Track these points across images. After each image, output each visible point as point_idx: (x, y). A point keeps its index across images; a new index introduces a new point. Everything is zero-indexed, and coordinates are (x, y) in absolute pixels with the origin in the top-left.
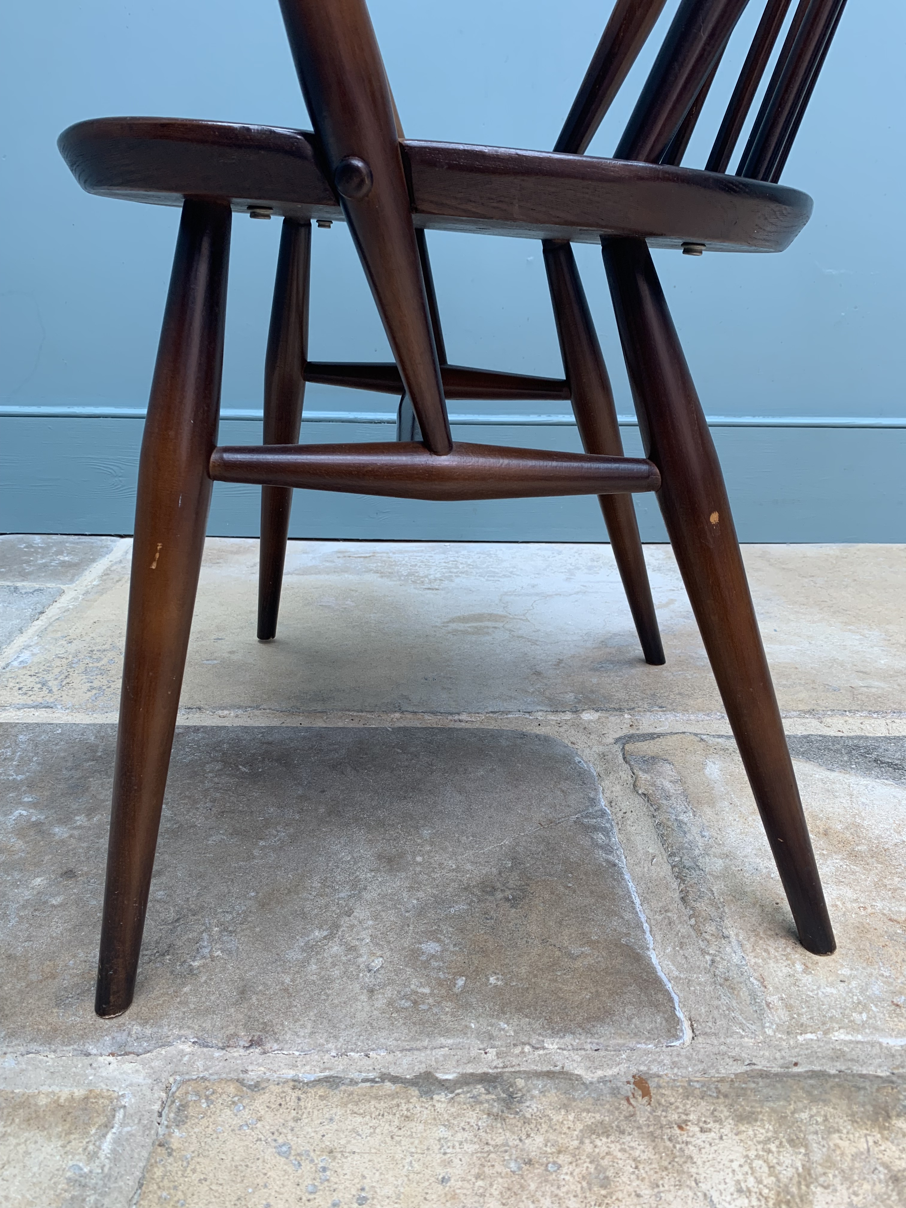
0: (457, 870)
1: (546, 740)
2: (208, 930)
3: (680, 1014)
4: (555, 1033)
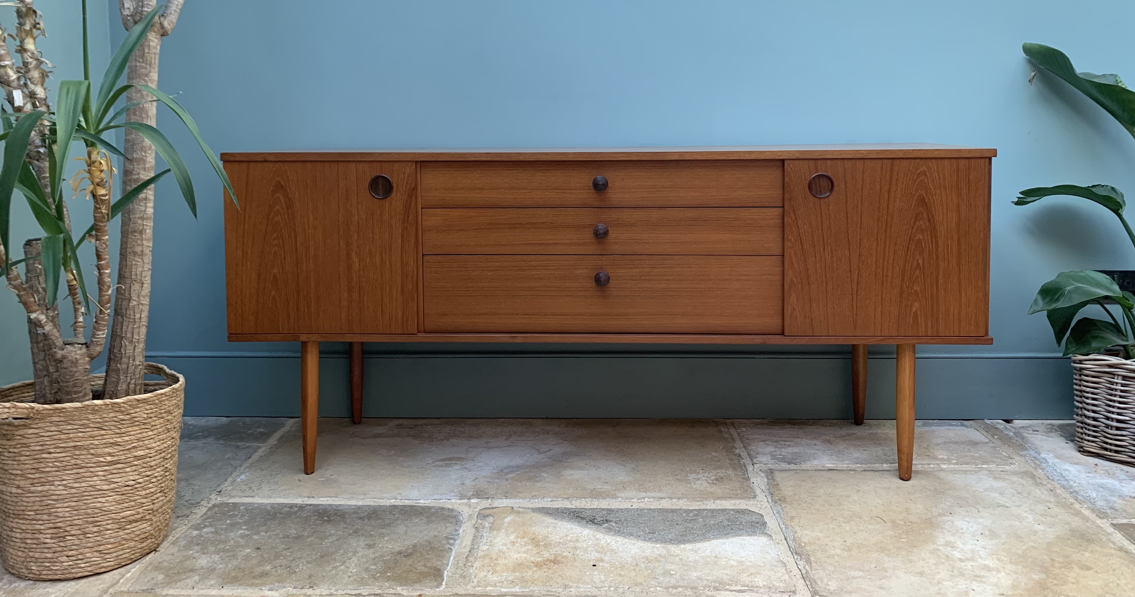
0: (392, 548)
1: (452, 510)
2: (303, 563)
3: (444, 583)
4: (401, 585)
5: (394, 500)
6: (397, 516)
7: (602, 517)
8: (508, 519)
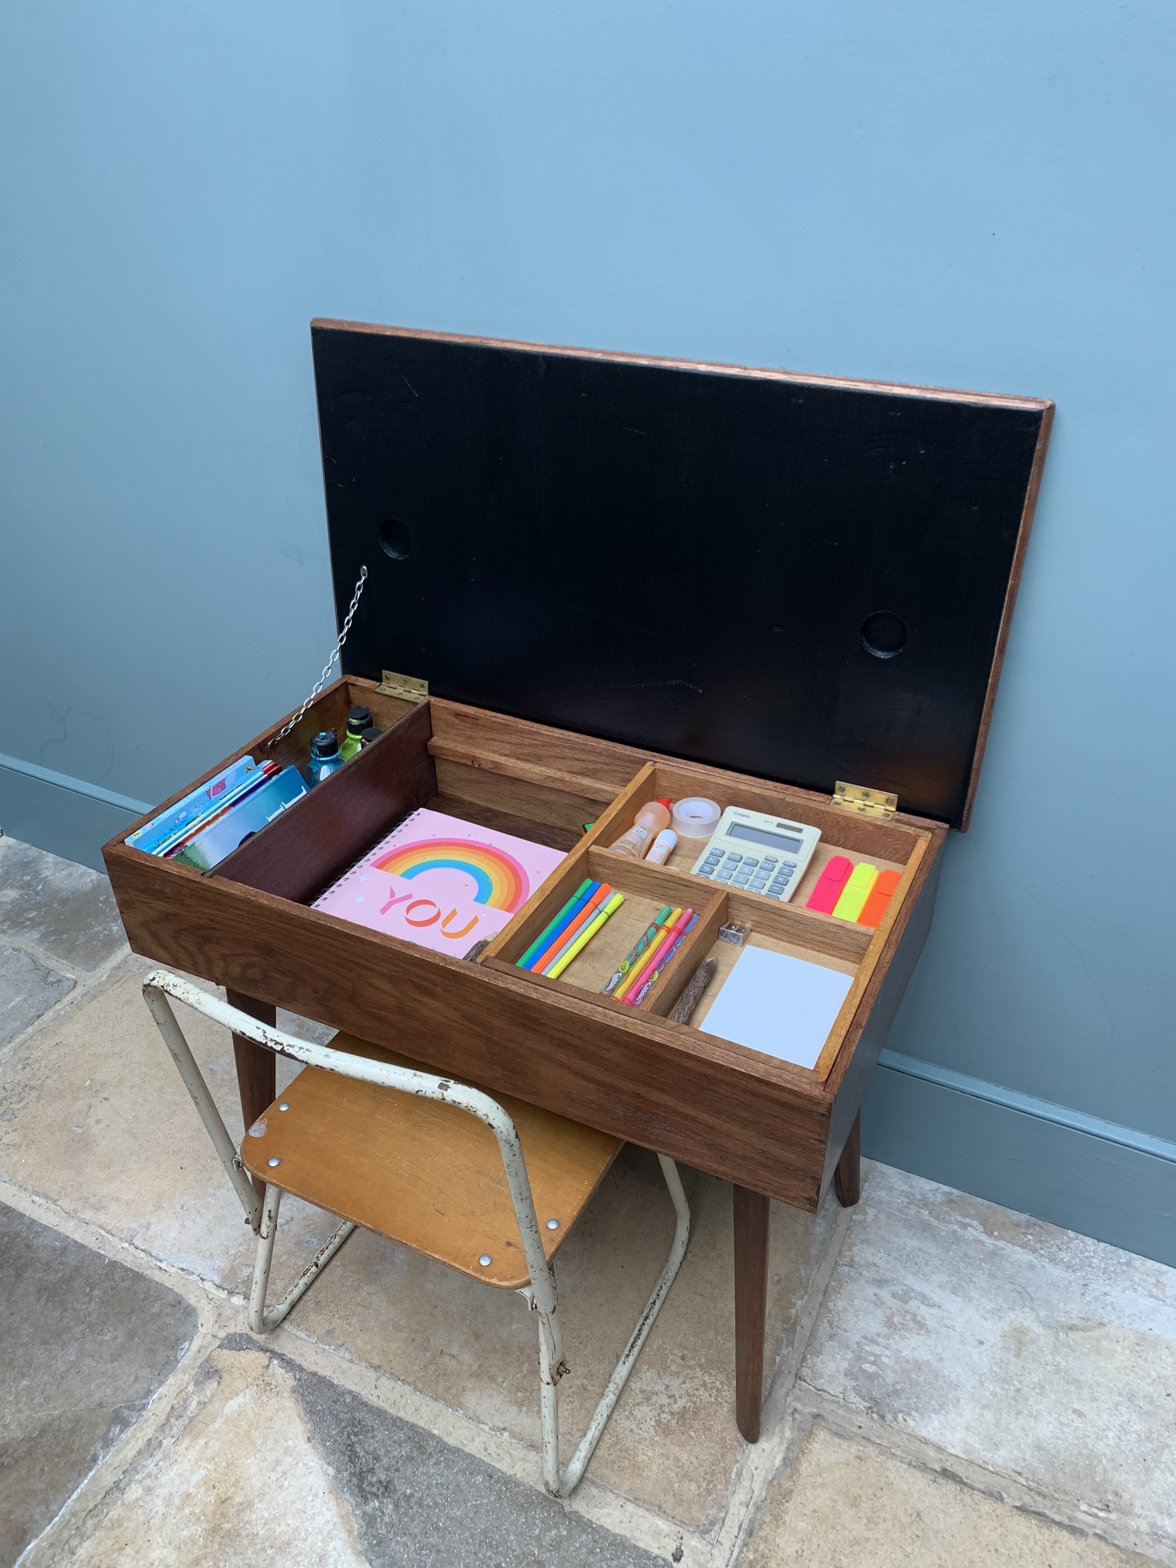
5: (126, 1245)
6: (92, 1306)
7: (387, 1470)
8: (233, 1405)
